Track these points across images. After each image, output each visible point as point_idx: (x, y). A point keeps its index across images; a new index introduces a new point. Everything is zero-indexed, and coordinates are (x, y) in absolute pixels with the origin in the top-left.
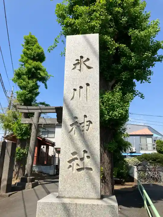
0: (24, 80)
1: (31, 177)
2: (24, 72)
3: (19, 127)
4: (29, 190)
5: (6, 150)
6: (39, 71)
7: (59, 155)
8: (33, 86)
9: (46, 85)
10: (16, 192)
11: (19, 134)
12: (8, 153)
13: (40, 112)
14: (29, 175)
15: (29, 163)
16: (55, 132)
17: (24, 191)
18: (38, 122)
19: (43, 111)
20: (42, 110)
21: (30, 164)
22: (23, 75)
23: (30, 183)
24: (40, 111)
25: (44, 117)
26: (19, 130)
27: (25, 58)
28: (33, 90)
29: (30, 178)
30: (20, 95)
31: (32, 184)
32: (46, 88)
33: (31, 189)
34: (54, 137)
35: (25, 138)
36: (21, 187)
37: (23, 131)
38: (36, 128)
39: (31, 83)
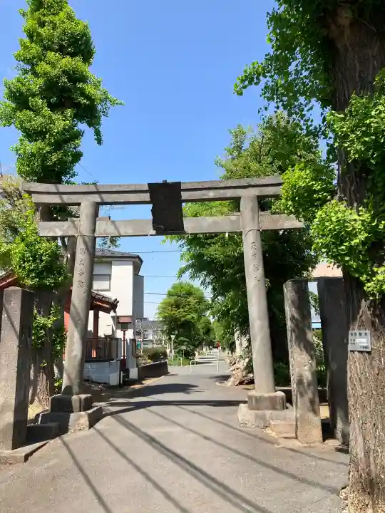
0: (37, 111)
1: (83, 396)
2: (35, 89)
3: (31, 252)
4: (82, 433)
5: (4, 316)
6: (80, 85)
7: (124, 335)
8: (64, 129)
9: (98, 133)
10: (44, 445)
11: (31, 271)
12: (12, 323)
13: (99, 200)
14: (76, 389)
15: (74, 353)
16: (110, 275)
17: (66, 437)
18: (94, 231)
19: (107, 198)
20: (103, 195)
21: (76, 356)
22: (34, 95)
23: (83, 413)
24: (97, 198)
25: (110, 218)
26: (29, 261)
27: (35, 49)
28: (67, 141)
29: (80, 399)
30: (28, 158)
31: (89, 415)
32: (99, 141)
33: (88, 432)
34: (108, 288)
35: (49, 281)
36: (54, 425)
37: (42, 261)
38: (88, 250)
39: (60, 122)
